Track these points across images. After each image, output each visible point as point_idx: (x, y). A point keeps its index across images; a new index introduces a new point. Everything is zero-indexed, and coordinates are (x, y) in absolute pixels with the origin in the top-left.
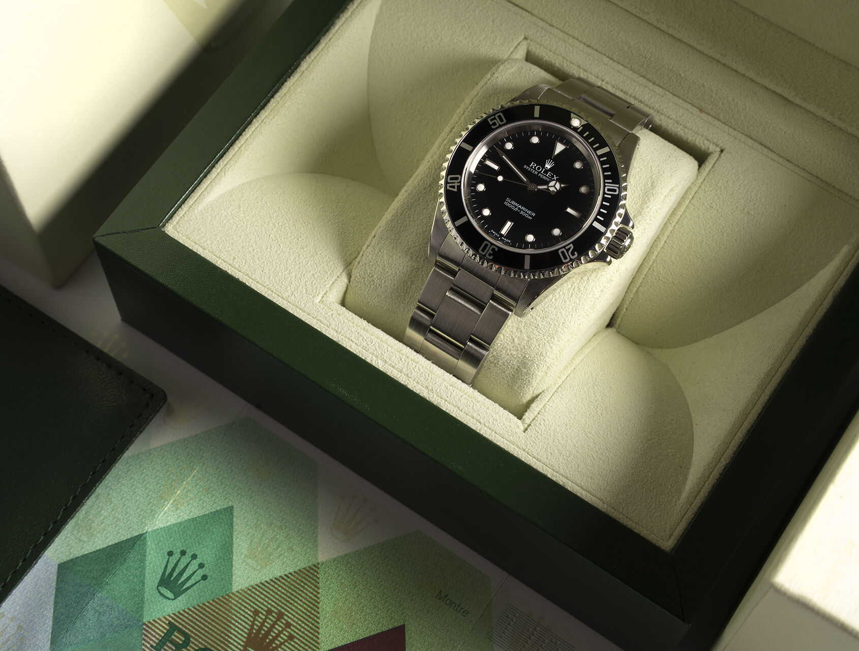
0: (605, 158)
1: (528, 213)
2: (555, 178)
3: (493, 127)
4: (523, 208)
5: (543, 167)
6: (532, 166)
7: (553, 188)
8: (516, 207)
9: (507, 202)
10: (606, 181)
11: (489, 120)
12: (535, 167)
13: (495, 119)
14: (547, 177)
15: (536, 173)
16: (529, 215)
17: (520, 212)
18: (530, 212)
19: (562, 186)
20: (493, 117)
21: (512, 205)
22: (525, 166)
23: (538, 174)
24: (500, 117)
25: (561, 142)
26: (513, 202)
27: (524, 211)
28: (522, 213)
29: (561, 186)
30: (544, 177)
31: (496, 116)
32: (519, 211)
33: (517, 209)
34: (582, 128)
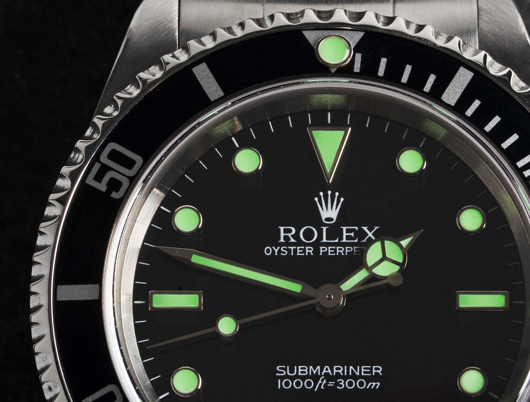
0: (477, 103)
1: (360, 377)
2: (370, 234)
3: (115, 195)
4: (339, 369)
5: (317, 221)
6: (286, 238)
7: (385, 263)
8: (316, 378)
9: (282, 378)
10: (520, 164)
11: (90, 181)
12: (296, 236)
13: (105, 169)
14: (344, 245)
15: (309, 250)
16: (369, 379)
17: (337, 384)
18: (363, 370)
19: (405, 243)
20: (97, 166)
21: (303, 378)
22: (268, 251)
23: (317, 251)
24: (114, 155)
25: (322, 125)
26: (300, 370)
27: (345, 378)
28: (343, 384)
29: (400, 246)
30: (340, 250)
31: (104, 158)
32: (331, 384)
33: (322, 382)
34: (358, 57)
